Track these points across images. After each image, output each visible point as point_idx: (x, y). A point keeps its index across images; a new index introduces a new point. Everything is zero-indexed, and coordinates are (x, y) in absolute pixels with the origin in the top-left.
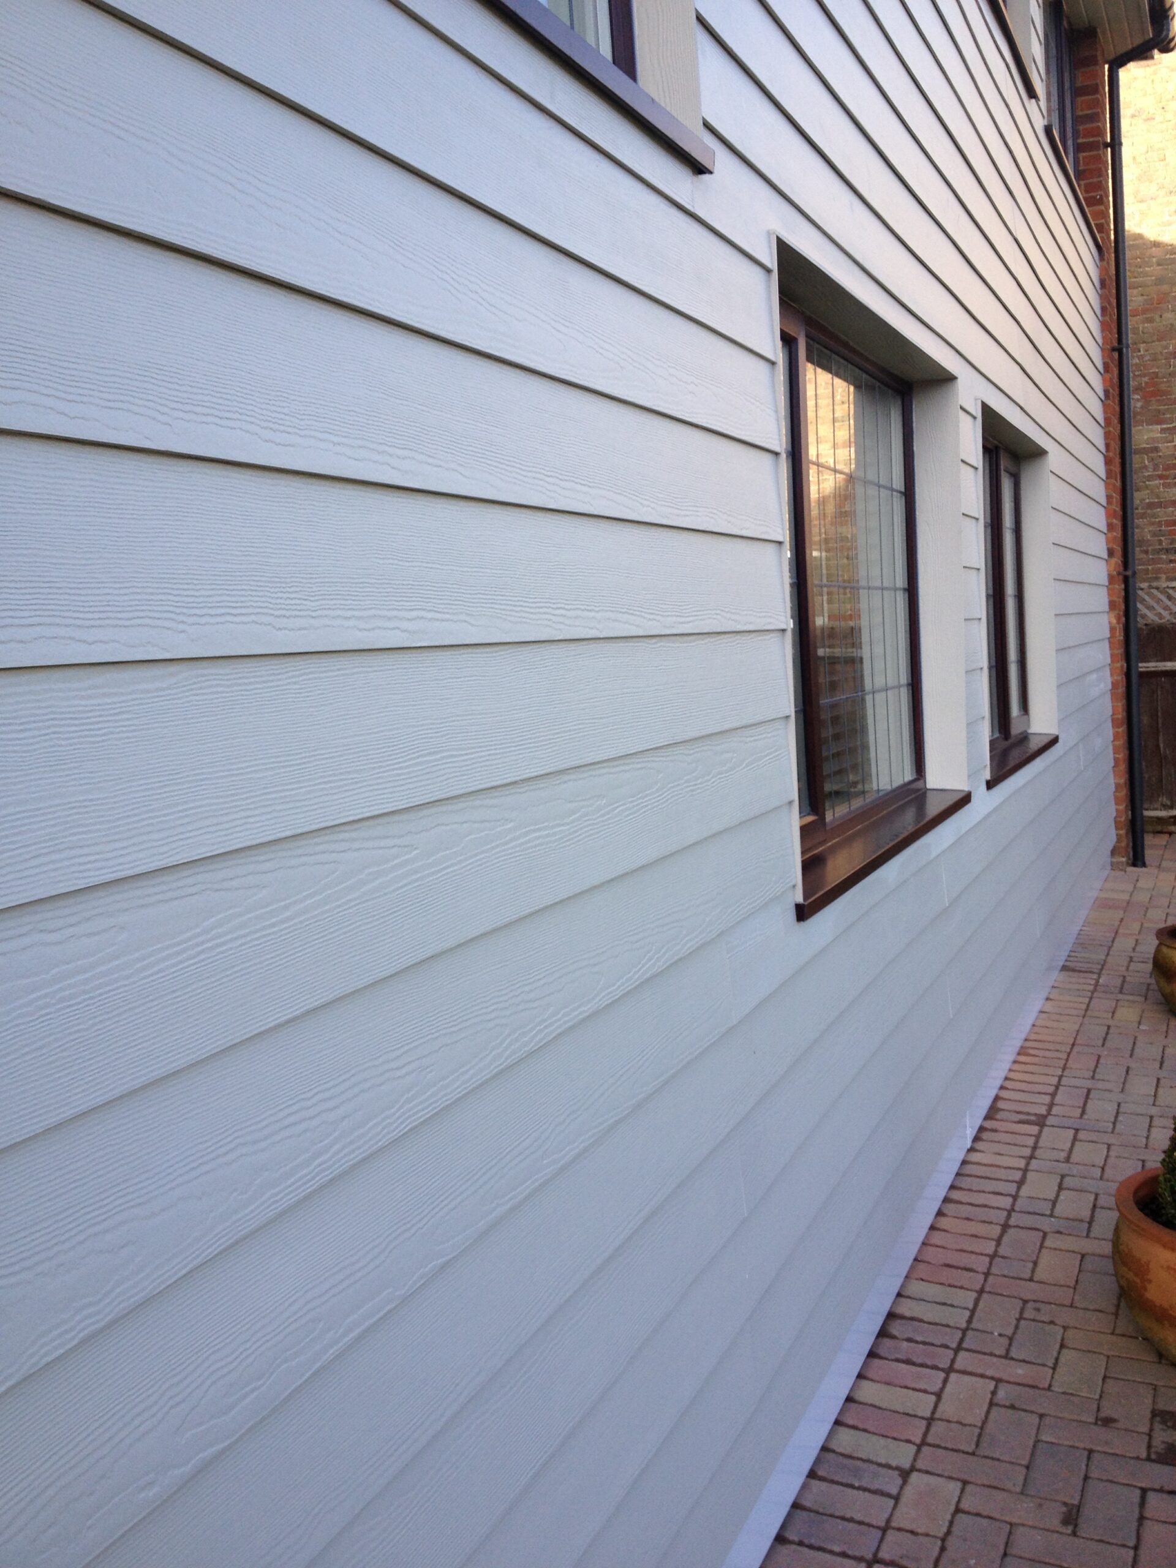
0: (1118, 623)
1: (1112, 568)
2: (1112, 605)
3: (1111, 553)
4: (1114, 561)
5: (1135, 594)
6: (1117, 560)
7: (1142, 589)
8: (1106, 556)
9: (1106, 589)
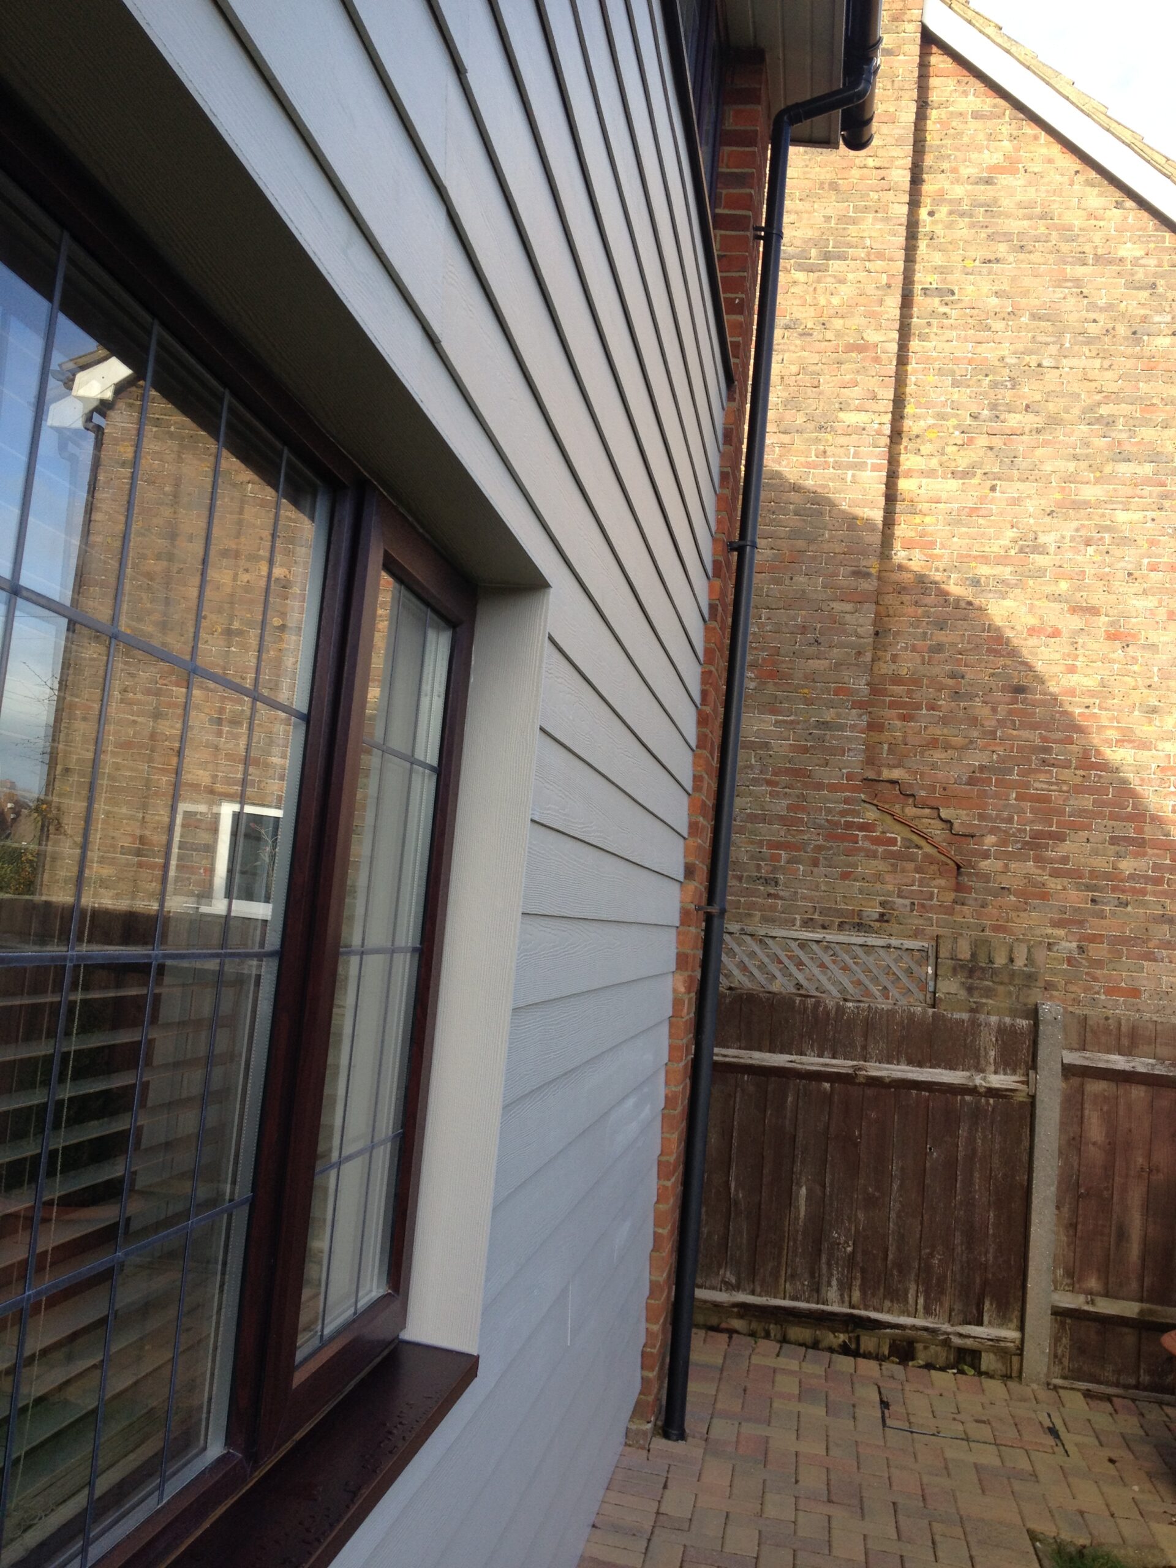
0: (689, 991)
1: (688, 900)
2: (682, 961)
3: (689, 871)
4: (692, 886)
5: (722, 941)
6: (698, 885)
7: (731, 933)
8: (681, 878)
9: (674, 931)
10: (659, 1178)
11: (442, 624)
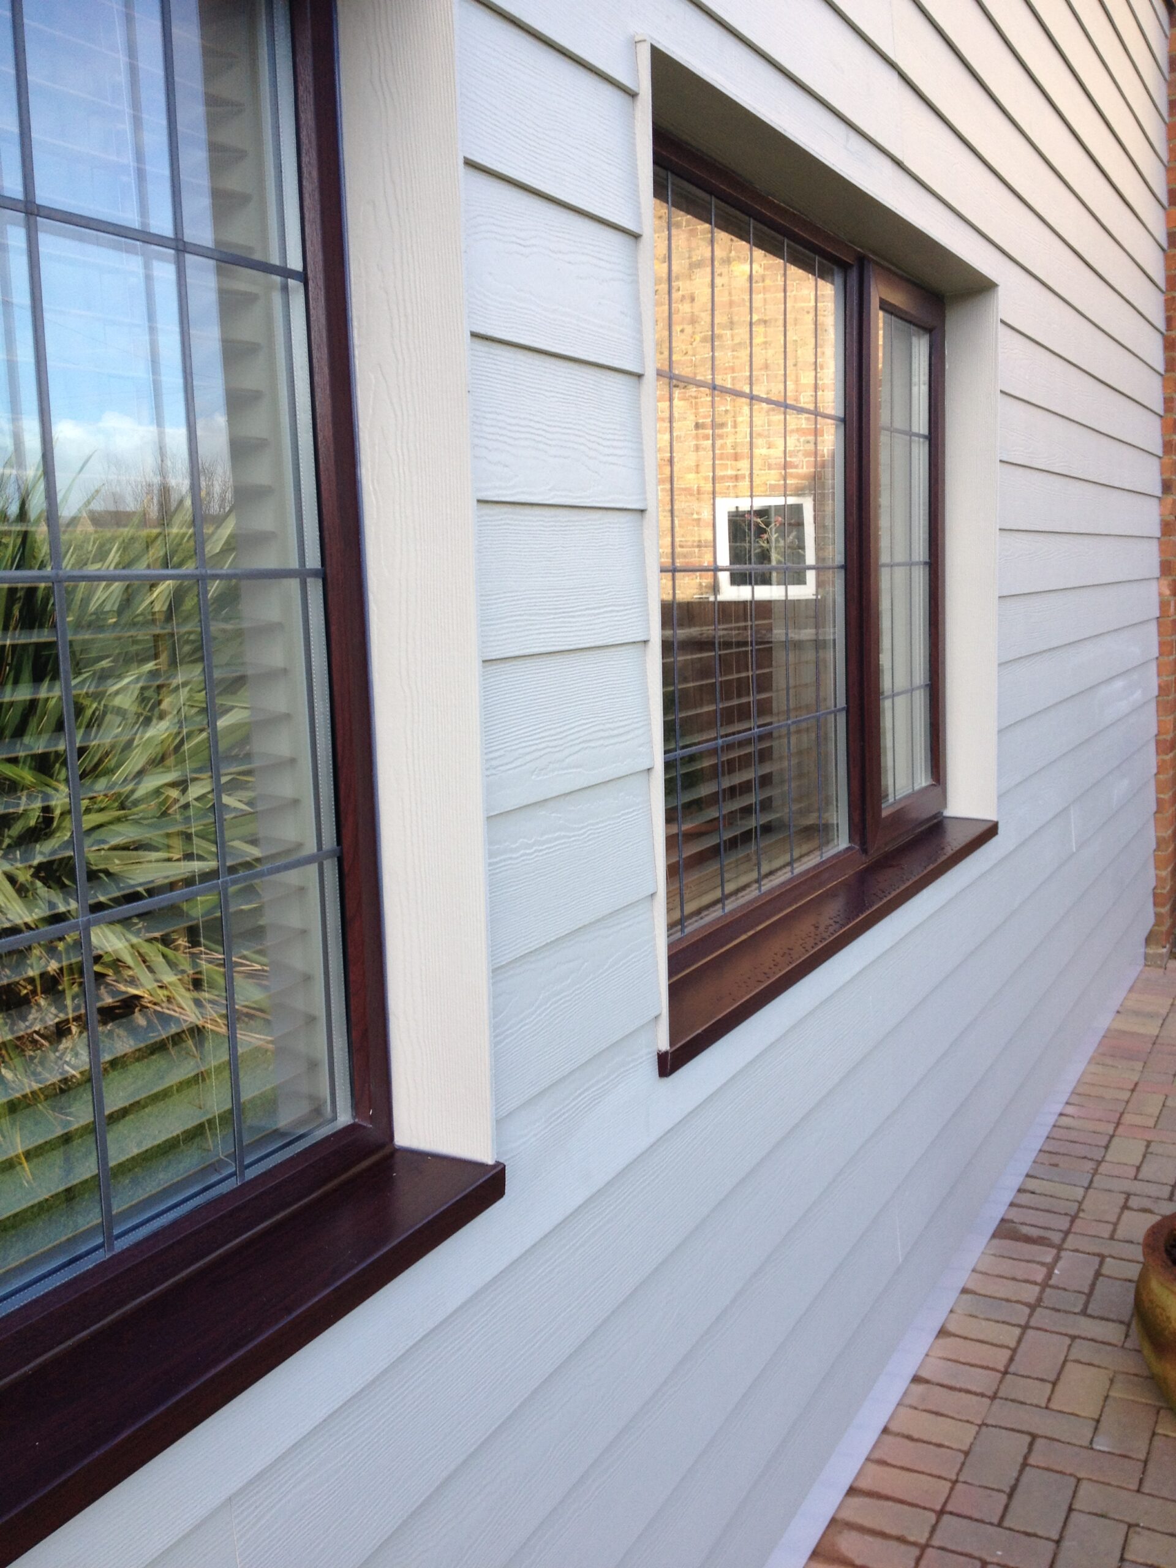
2: (1165, 567)
3: (1166, 486)
4: (1171, 499)
8: (1158, 493)
9: (1156, 541)
10: (1158, 753)
11: (921, 332)
